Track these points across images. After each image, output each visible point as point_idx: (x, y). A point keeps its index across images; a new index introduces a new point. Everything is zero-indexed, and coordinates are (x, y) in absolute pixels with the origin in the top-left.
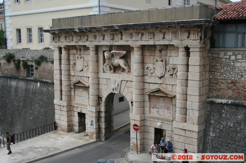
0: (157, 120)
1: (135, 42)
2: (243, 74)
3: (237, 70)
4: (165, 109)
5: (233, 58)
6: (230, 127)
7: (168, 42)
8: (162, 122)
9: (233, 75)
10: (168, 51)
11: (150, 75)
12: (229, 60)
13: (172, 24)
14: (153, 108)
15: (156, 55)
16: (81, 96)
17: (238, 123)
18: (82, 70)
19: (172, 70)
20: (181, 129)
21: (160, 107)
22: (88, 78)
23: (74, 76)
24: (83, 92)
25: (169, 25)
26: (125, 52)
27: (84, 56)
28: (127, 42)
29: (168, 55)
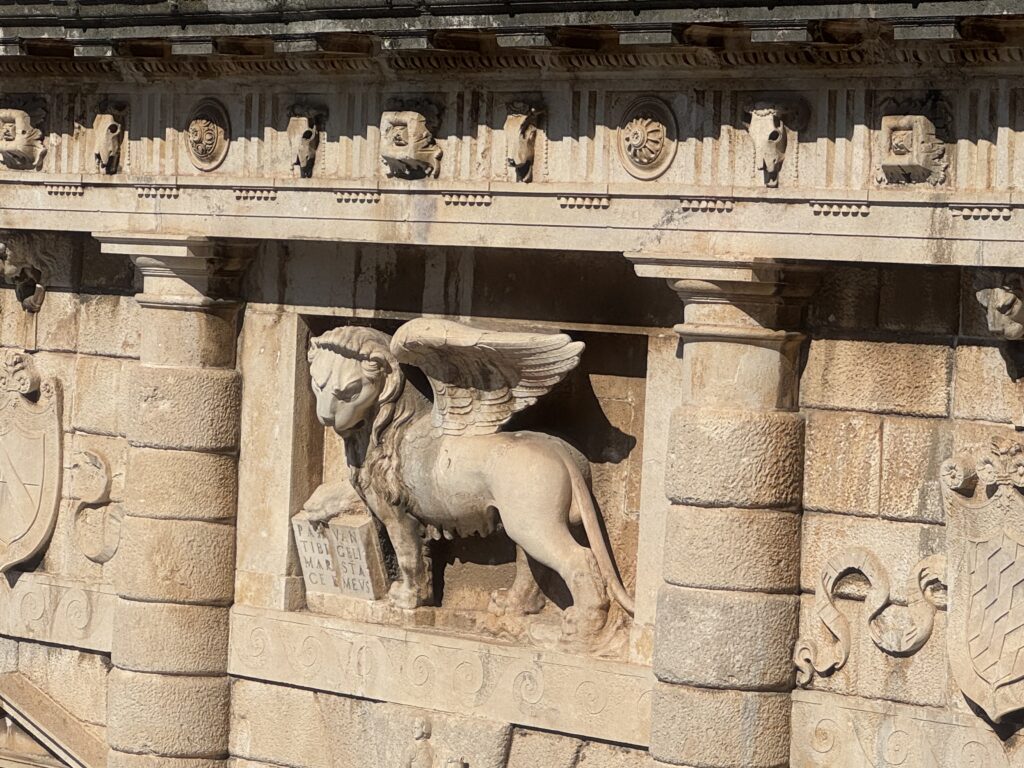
1: (698, 220)
15: (961, 411)
26: (565, 351)
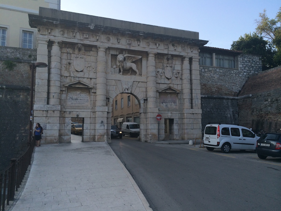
0: (167, 112)
1: (152, 50)
2: (209, 80)
3: (206, 78)
4: (172, 103)
5: (203, 70)
6: (209, 111)
7: (179, 53)
8: (171, 113)
9: (204, 81)
10: (173, 60)
11: (159, 77)
12: (201, 72)
13: (187, 40)
14: (163, 103)
15: (164, 63)
16: (77, 99)
17: (211, 108)
18: (82, 71)
19: (177, 74)
20: (191, 114)
21: (168, 101)
22: (90, 79)
23: (67, 77)
24: (82, 95)
25: (185, 40)
26: (140, 57)
27: (85, 57)
28: (144, 49)
29: (174, 63)
